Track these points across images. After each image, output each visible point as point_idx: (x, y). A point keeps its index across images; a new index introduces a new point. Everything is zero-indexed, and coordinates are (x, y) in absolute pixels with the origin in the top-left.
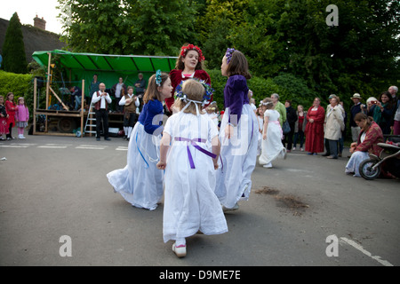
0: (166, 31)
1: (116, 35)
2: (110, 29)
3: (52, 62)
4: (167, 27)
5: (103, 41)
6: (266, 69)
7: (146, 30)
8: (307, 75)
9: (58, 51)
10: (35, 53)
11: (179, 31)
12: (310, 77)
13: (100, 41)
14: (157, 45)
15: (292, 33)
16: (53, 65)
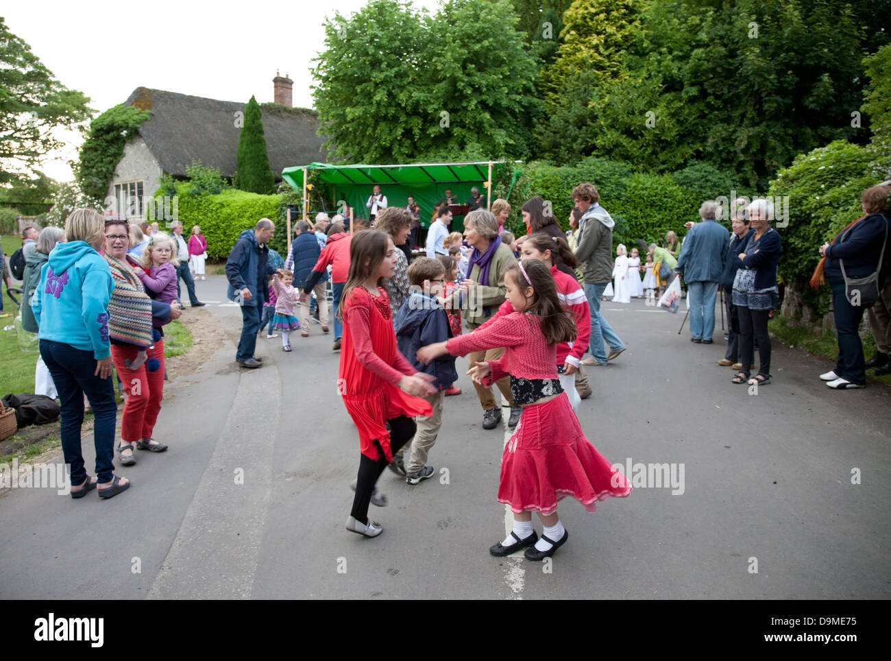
0: (484, 105)
1: (403, 118)
2: (392, 111)
3: (309, 182)
4: (484, 97)
5: (382, 131)
6: (662, 157)
7: (450, 106)
8: (742, 163)
9: (318, 165)
10: (286, 170)
11: (505, 102)
12: (747, 168)
13: (378, 131)
14: (469, 128)
15: (713, 85)
16: (310, 187)
